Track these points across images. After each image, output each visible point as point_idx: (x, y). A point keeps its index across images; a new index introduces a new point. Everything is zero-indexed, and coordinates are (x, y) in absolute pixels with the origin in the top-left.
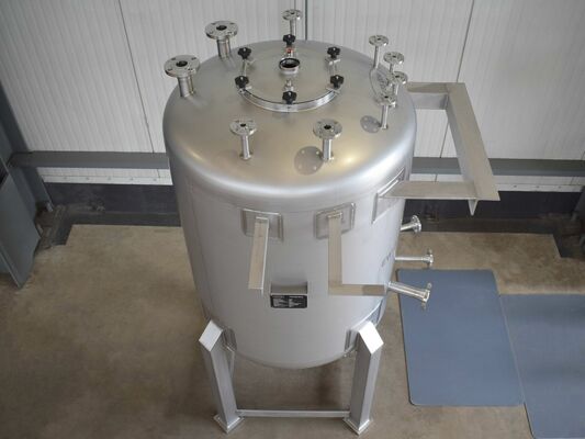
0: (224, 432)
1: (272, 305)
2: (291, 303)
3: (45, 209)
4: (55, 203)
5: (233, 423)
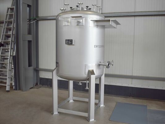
1: (66, 43)
5: (56, 113)
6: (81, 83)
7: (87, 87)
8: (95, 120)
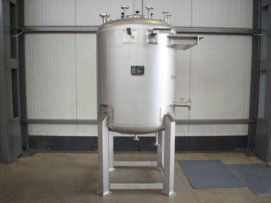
0: (102, 196)
1: (132, 73)
2: (138, 71)
5: (106, 193)
6: (138, 137)
7: (157, 143)
8: (174, 192)
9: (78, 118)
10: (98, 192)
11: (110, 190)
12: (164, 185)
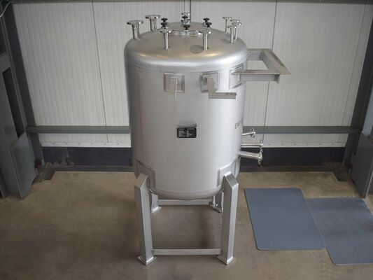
0: (145, 265)
1: (178, 136)
2: (188, 134)
3: (41, 164)
4: (46, 161)
5: (150, 260)
8: (234, 257)
9: (108, 125)
10: (139, 258)
11: (154, 256)
12: (222, 252)
